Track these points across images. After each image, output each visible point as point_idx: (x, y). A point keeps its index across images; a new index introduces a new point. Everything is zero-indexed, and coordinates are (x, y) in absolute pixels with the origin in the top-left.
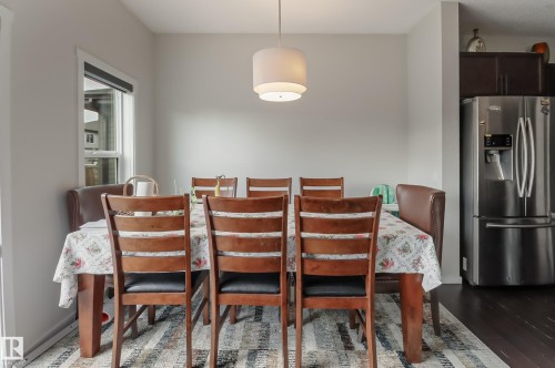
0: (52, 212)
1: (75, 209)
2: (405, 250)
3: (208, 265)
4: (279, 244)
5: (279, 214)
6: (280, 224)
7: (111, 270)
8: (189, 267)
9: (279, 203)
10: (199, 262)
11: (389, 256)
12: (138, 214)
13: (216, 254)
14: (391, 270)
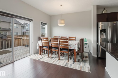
0: (37, 39)
1: (39, 39)
2: (73, 46)
3: (51, 46)
4: (58, 44)
5: (57, 40)
6: (57, 41)
7: (42, 46)
8: (49, 46)
9: (57, 39)
10: (50, 45)
11: (71, 47)
12: (45, 39)
13: (51, 44)
14: (72, 49)
